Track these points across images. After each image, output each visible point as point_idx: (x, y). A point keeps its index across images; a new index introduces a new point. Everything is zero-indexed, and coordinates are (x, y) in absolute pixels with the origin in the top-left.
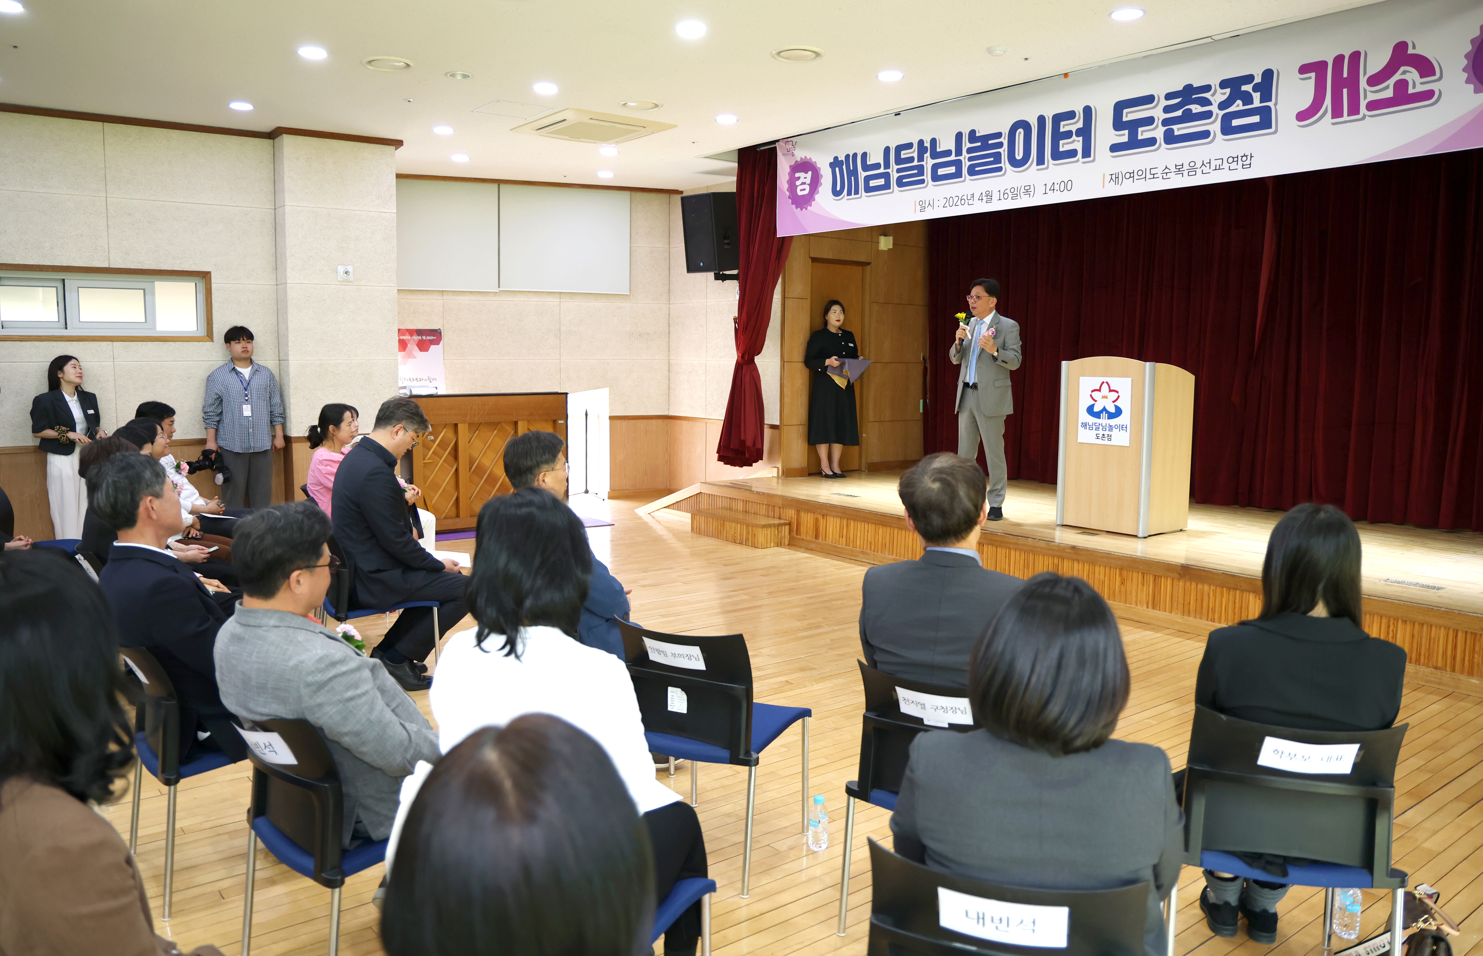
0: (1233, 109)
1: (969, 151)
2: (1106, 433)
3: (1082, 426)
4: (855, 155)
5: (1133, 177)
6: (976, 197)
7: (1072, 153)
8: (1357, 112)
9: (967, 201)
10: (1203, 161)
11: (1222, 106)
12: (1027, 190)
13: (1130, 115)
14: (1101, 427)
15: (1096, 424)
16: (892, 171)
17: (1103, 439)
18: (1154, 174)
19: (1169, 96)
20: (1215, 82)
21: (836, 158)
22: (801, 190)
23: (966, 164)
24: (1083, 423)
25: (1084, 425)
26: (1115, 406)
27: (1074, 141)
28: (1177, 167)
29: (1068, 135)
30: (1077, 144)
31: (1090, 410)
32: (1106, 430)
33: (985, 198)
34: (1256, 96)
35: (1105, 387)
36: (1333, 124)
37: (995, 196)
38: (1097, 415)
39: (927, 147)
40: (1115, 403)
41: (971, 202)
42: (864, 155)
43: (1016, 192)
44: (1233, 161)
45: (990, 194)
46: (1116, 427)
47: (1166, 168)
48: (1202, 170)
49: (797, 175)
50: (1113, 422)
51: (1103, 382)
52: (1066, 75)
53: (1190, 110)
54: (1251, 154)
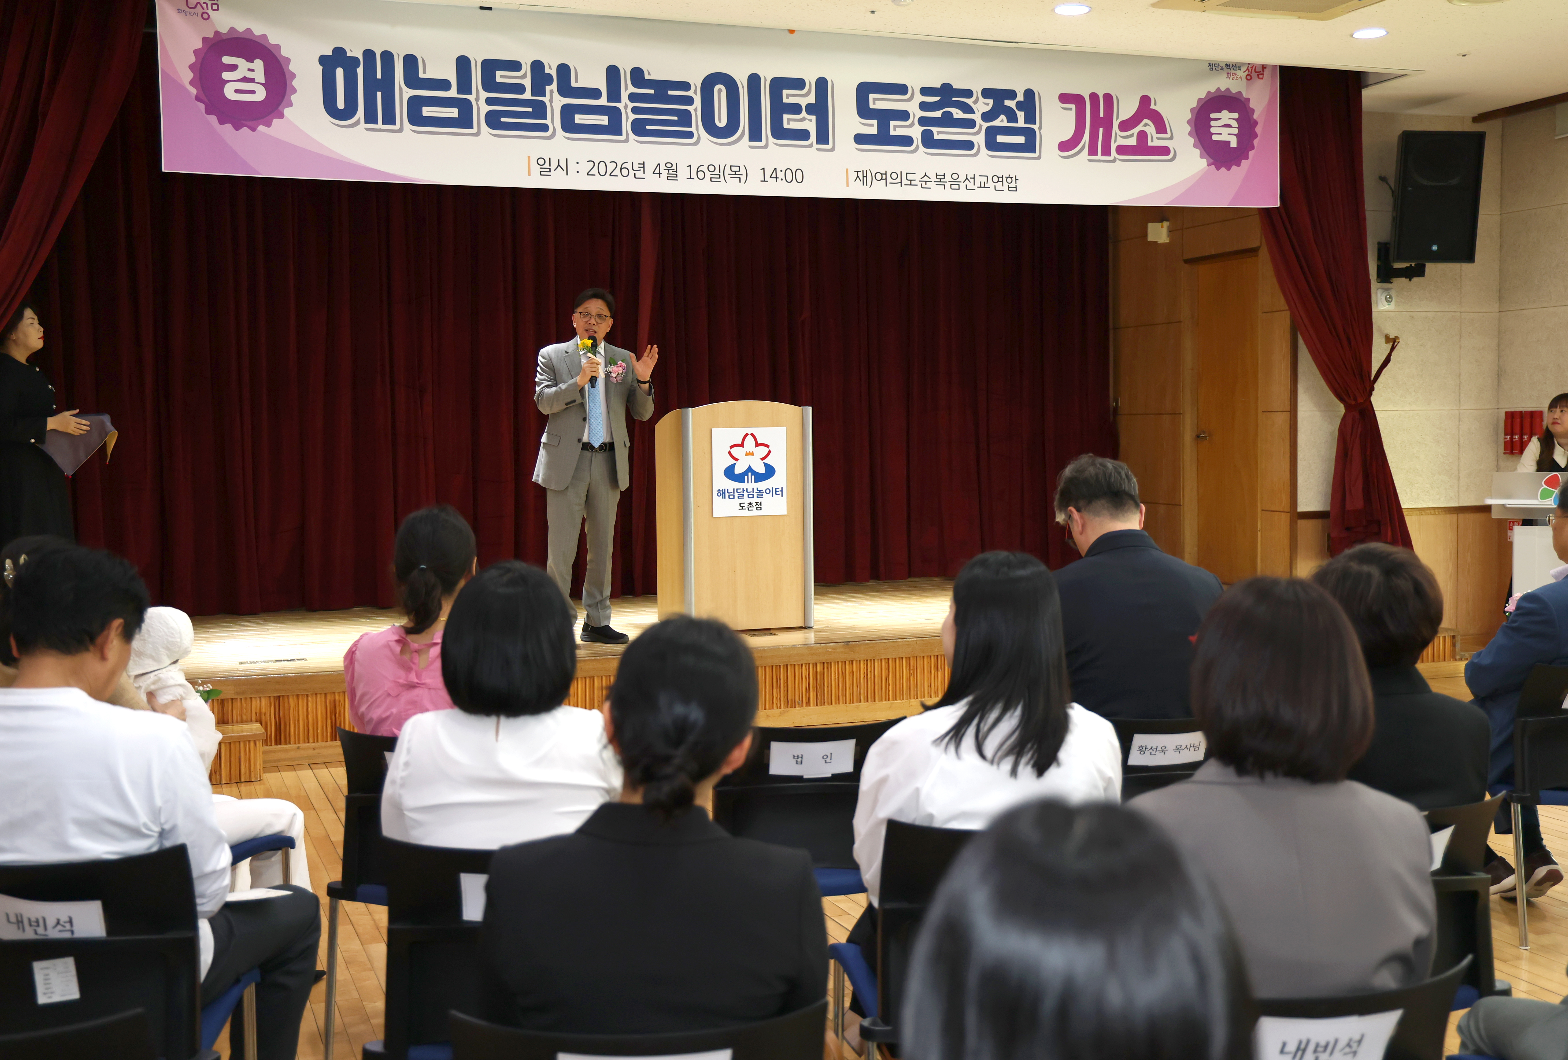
0: (996, 123)
1: (633, 97)
2: (754, 501)
3: (719, 494)
4: (387, 57)
5: (886, 179)
6: (649, 168)
7: (803, 135)
8: (1109, 154)
9: (632, 173)
10: (967, 175)
11: (986, 117)
12: (735, 172)
13: (878, 102)
14: (746, 494)
15: (739, 491)
16: (477, 99)
17: (750, 508)
18: (911, 180)
19: (925, 91)
20: (977, 90)
21: (339, 52)
22: (237, 91)
23: (628, 119)
24: (719, 490)
25: (722, 493)
26: (764, 463)
27: (803, 119)
28: (938, 177)
29: (795, 109)
30: (809, 124)
31: (729, 473)
32: (753, 497)
33: (665, 173)
34: (1021, 115)
35: (750, 440)
36: (1090, 161)
37: (683, 172)
38: (740, 478)
39: (550, 76)
40: (765, 461)
41: (638, 174)
42: (411, 61)
43: (717, 172)
44: (998, 181)
45: (674, 167)
46: (768, 491)
47: (925, 175)
48: (966, 185)
49: (227, 60)
50: (763, 485)
51: (747, 435)
52: (792, 31)
53: (951, 114)
54: (1016, 176)
